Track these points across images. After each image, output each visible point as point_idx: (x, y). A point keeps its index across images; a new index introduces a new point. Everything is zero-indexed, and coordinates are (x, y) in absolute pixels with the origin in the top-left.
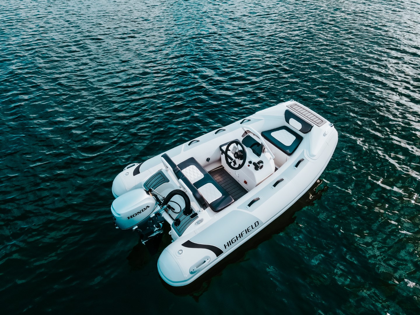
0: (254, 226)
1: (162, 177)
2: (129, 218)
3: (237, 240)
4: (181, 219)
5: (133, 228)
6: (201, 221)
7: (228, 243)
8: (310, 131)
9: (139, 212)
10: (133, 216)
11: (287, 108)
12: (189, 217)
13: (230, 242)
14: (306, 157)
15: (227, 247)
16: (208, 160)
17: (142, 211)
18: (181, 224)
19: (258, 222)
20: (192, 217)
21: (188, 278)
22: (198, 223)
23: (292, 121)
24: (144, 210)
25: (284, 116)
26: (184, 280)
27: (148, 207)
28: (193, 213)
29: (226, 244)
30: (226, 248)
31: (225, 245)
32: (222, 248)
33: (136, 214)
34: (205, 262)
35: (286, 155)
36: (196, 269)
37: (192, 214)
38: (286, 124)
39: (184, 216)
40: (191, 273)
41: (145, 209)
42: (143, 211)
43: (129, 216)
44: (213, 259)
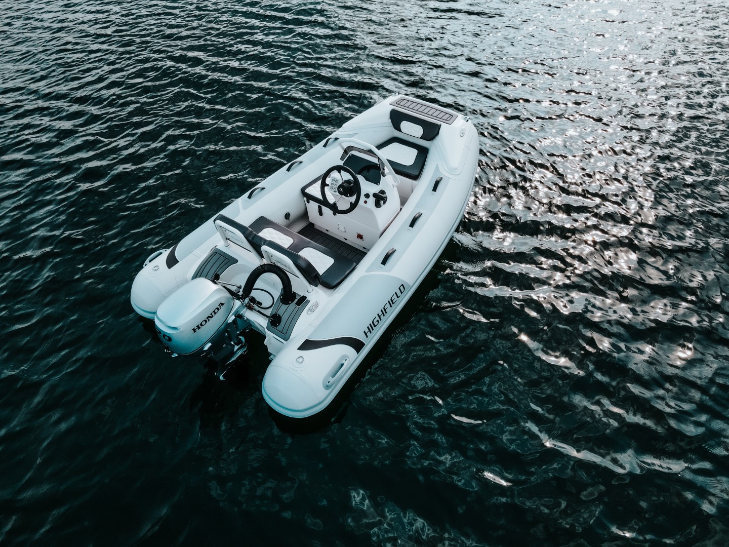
0: (399, 294)
1: (222, 259)
2: (194, 330)
3: (381, 319)
4: (280, 313)
5: (203, 348)
6: (317, 305)
7: (368, 327)
8: (438, 134)
9: (209, 317)
10: (201, 325)
11: (393, 107)
12: (293, 305)
13: (370, 325)
14: (444, 173)
15: (368, 334)
16: (287, 216)
17: (213, 314)
18: (284, 319)
19: (402, 285)
20: (298, 303)
21: (323, 397)
22: (312, 310)
23: (405, 126)
24: (216, 311)
25: (390, 121)
26: (318, 402)
27: (222, 304)
28: (298, 298)
29: (367, 330)
30: (367, 337)
31: (365, 332)
32: (361, 337)
33: (206, 321)
34: (342, 365)
35: (409, 181)
36: (332, 380)
37: (296, 300)
38: (397, 134)
39: (284, 307)
40: (327, 387)
41: (217, 309)
42: (215, 313)
43: (195, 326)
44: (352, 359)
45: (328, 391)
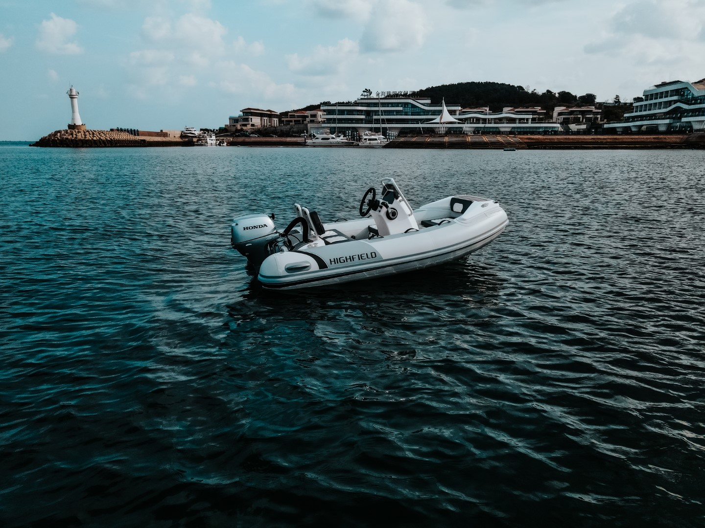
0: (370, 256)
2: (244, 229)
3: (347, 261)
5: (246, 243)
6: (315, 244)
7: (334, 259)
8: (469, 206)
9: (255, 226)
10: (249, 228)
11: (453, 197)
12: (304, 243)
13: (337, 259)
14: (454, 220)
15: (333, 263)
17: (258, 227)
19: (375, 253)
20: (307, 242)
21: (282, 275)
22: (311, 245)
23: (456, 206)
24: (261, 226)
25: (450, 206)
26: (277, 275)
27: (266, 226)
29: (332, 260)
30: (331, 264)
31: (330, 260)
32: (327, 262)
33: (253, 228)
34: (305, 267)
40: (288, 271)
44: (314, 268)
45: (287, 274)
